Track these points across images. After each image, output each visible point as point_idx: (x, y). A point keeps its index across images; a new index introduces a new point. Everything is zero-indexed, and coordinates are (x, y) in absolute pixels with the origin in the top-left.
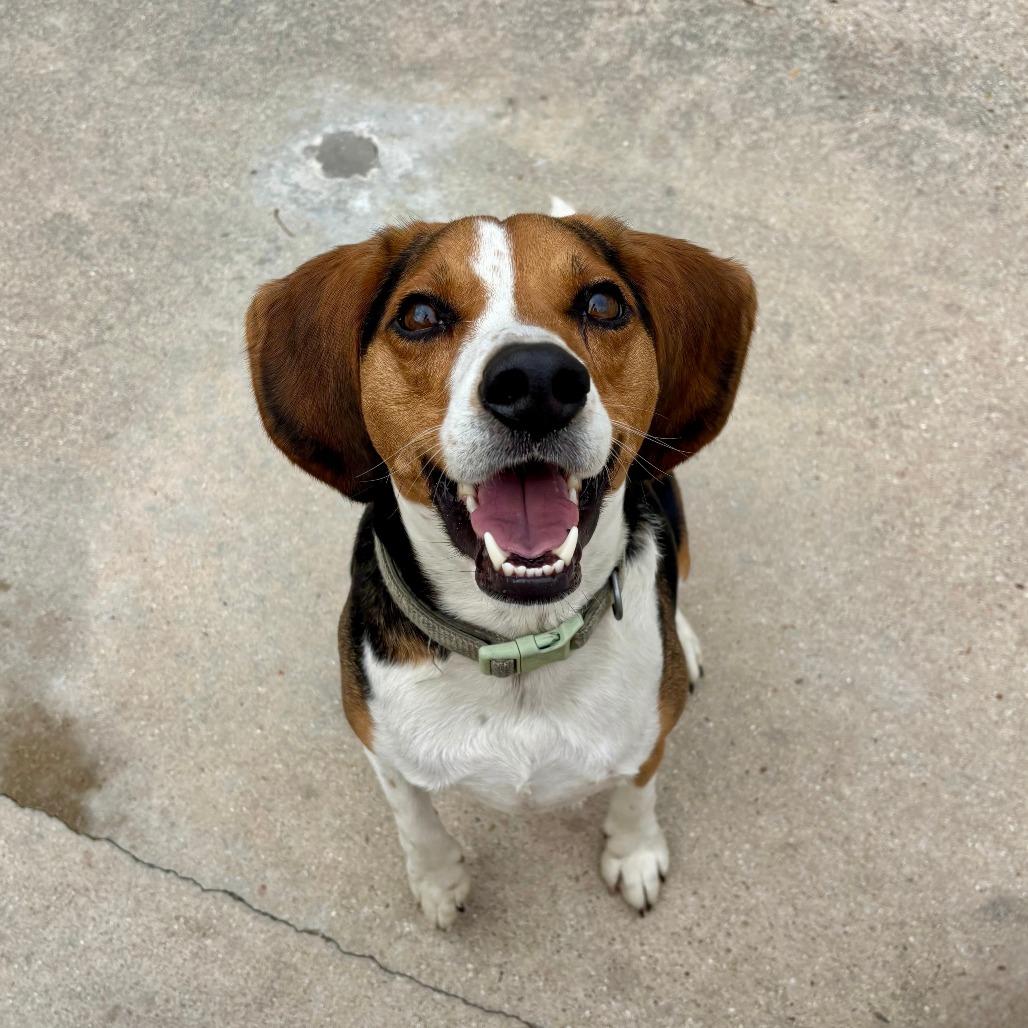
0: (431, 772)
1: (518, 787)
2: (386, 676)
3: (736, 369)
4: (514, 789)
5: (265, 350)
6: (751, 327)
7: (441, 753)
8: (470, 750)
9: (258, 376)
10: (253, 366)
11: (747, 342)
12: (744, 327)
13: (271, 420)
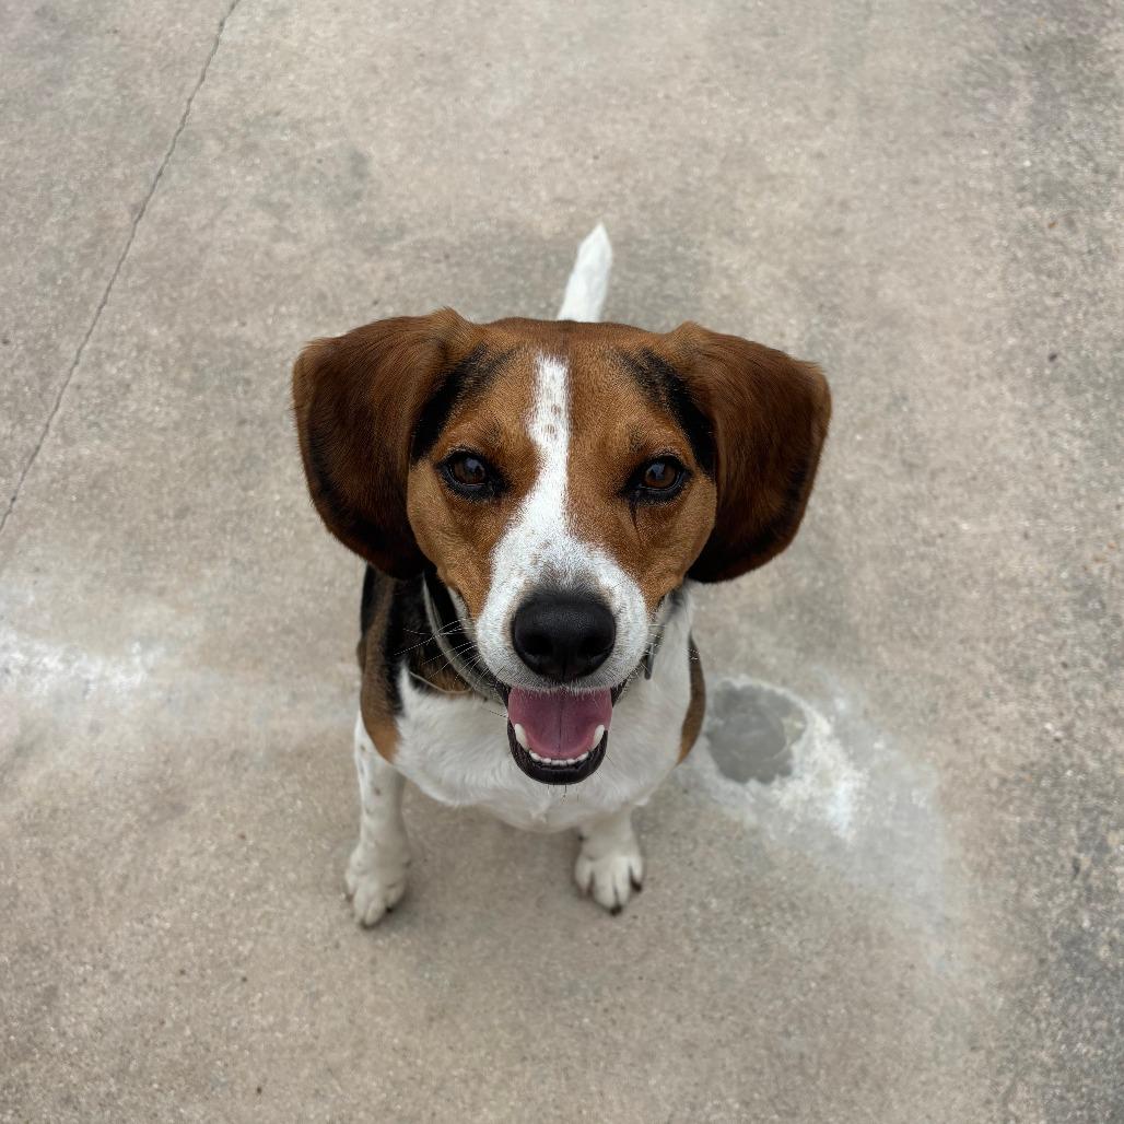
0: (452, 791)
1: (534, 815)
2: (419, 704)
3: (808, 477)
4: (530, 815)
5: (312, 412)
6: (823, 434)
7: (464, 777)
8: (492, 779)
9: (305, 437)
10: (300, 425)
11: (820, 449)
12: (816, 436)
13: (317, 484)
